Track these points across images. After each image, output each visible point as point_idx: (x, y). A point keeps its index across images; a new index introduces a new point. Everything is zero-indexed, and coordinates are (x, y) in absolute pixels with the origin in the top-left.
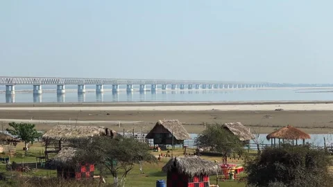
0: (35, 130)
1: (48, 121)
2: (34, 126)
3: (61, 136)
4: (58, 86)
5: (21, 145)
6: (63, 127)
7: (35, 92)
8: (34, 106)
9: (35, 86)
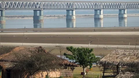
0: (93, 54)
1: (109, 46)
2: (92, 50)
3: (118, 60)
4: (120, 10)
5: (79, 70)
6: (121, 52)
7: (97, 17)
8: (95, 31)
9: (96, 10)
